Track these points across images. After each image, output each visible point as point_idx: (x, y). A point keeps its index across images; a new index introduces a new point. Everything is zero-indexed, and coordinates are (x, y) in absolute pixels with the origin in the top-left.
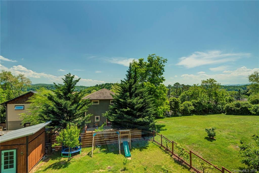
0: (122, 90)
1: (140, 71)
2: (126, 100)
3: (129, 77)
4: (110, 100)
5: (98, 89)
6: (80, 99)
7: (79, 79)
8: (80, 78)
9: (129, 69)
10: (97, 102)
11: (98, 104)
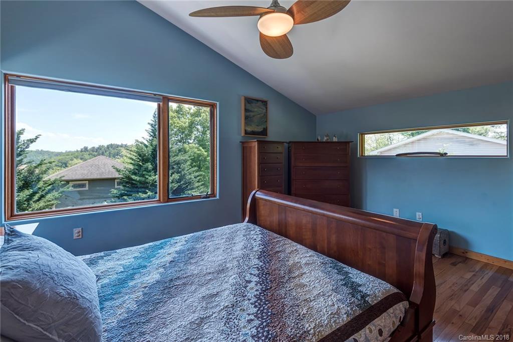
0: (138, 159)
1: (178, 123)
2: (145, 178)
3: (152, 134)
4: (114, 179)
5: (86, 156)
6: (39, 179)
7: (37, 138)
8: (40, 135)
9: (153, 120)
10: (83, 186)
11: (87, 188)
